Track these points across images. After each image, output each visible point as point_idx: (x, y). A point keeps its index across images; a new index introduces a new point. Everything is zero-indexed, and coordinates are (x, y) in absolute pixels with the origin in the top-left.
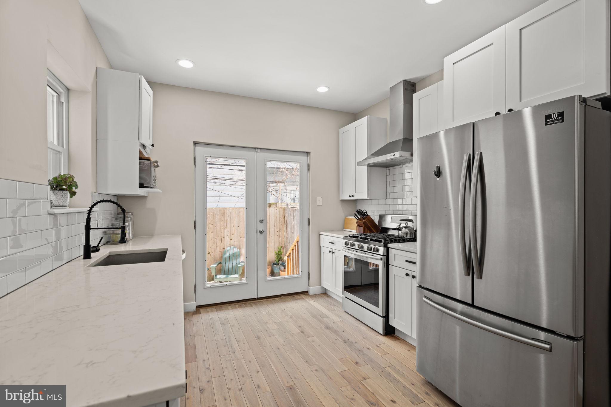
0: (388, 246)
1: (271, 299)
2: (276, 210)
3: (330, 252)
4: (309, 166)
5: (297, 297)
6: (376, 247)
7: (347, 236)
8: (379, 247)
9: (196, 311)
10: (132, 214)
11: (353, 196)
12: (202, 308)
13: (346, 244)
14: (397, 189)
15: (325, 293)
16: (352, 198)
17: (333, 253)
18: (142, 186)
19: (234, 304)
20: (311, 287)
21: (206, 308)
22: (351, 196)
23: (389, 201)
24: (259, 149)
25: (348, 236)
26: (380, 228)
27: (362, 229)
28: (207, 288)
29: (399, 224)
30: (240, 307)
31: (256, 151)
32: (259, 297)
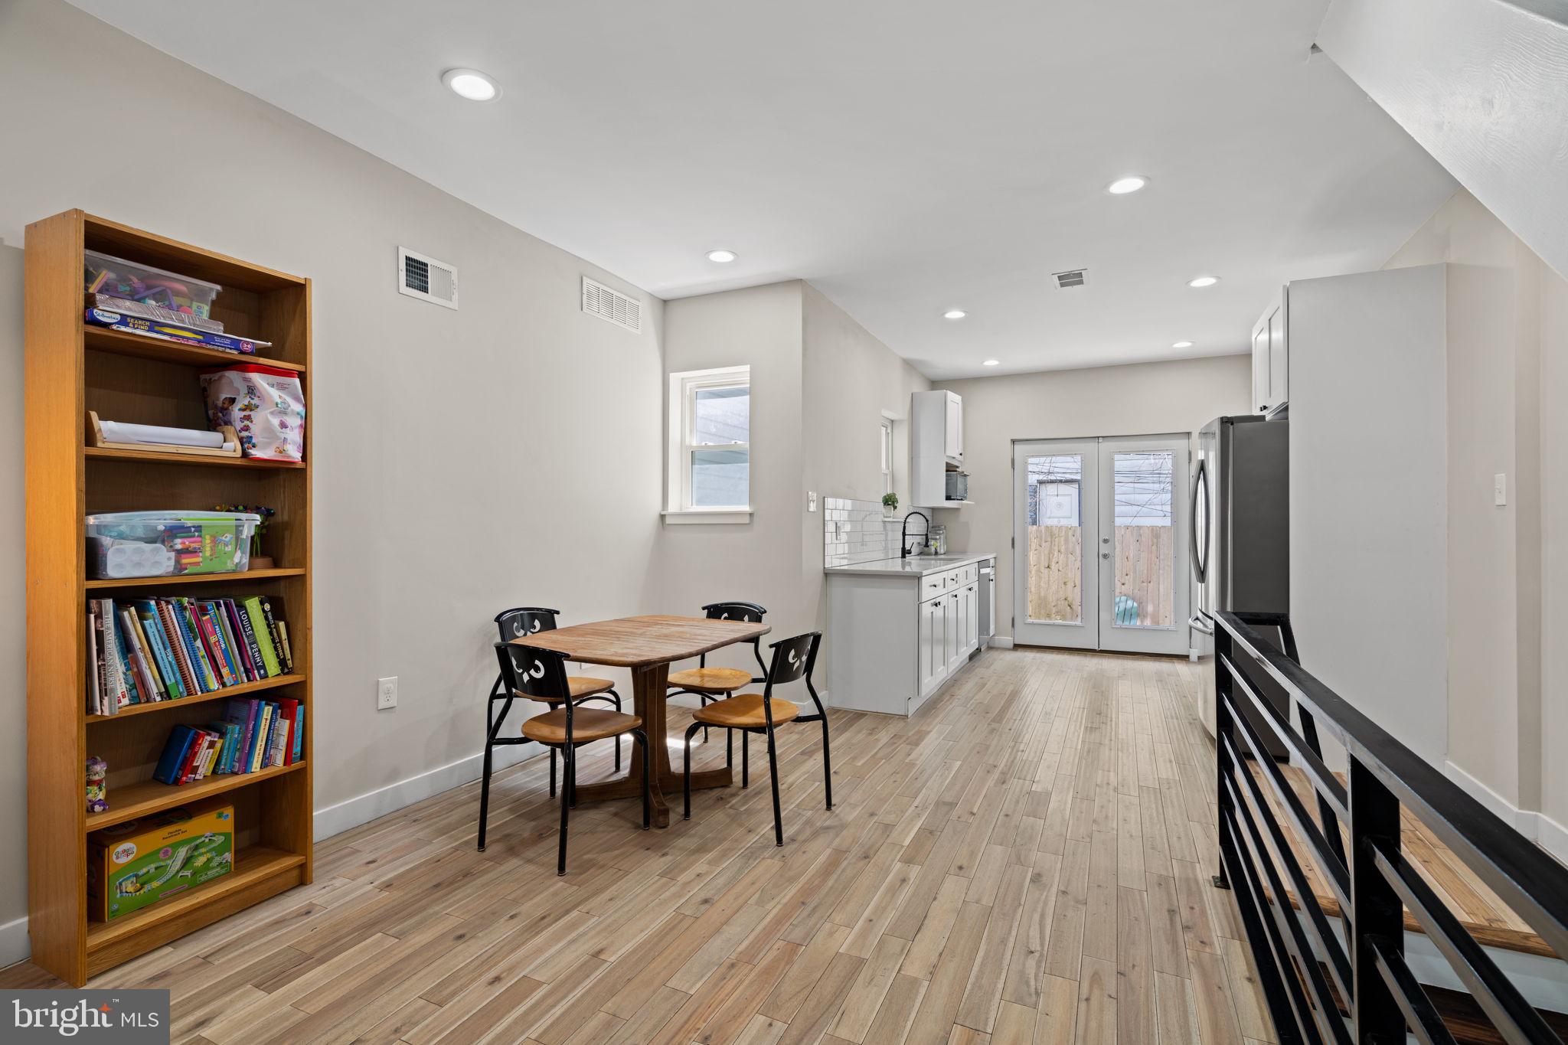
1: (1122, 655)
4: (1190, 453)
9: (1013, 649)
12: (1022, 648)
18: (948, 498)
20: (1193, 650)
21: (1027, 648)
24: (1102, 438)
28: (1028, 623)
30: (1070, 654)
31: (1097, 441)
32: (1101, 648)
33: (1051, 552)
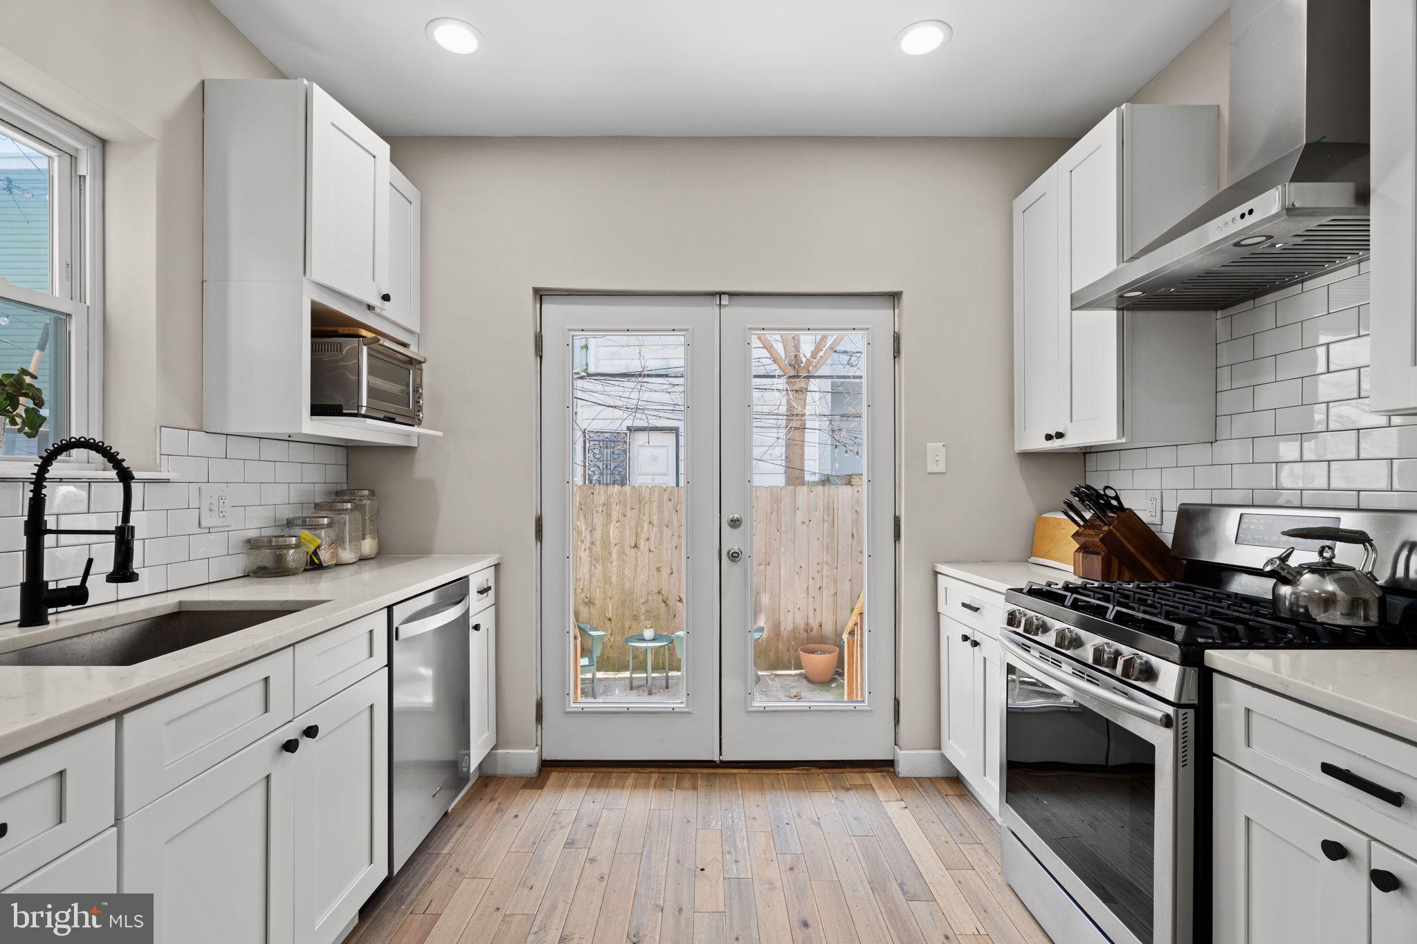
0: (1207, 663)
1: (766, 771)
2: (856, 494)
3: (965, 638)
4: (897, 339)
5: (854, 777)
6: (1141, 658)
7: (1020, 591)
8: (1154, 660)
9: (538, 777)
10: (373, 493)
11: (1060, 435)
12: (559, 769)
13: (1012, 620)
14: (1269, 396)
15: (955, 781)
16: (1056, 444)
17: (975, 644)
18: (318, 410)
19: (649, 770)
20: (903, 752)
21: (569, 769)
22: (1053, 434)
23: (1231, 451)
24: (727, 296)
25: (1025, 591)
26: (1185, 562)
27: (1097, 562)
28: (572, 713)
29: (1278, 552)
30: (661, 785)
31: (718, 303)
32: (727, 757)
33: (639, 524)
